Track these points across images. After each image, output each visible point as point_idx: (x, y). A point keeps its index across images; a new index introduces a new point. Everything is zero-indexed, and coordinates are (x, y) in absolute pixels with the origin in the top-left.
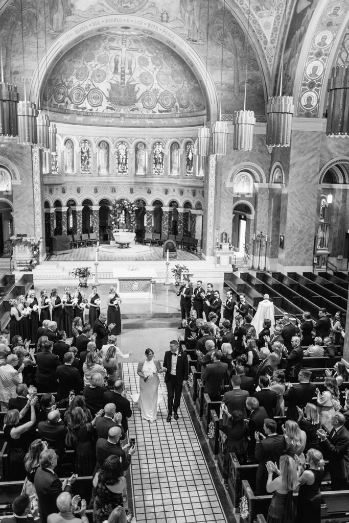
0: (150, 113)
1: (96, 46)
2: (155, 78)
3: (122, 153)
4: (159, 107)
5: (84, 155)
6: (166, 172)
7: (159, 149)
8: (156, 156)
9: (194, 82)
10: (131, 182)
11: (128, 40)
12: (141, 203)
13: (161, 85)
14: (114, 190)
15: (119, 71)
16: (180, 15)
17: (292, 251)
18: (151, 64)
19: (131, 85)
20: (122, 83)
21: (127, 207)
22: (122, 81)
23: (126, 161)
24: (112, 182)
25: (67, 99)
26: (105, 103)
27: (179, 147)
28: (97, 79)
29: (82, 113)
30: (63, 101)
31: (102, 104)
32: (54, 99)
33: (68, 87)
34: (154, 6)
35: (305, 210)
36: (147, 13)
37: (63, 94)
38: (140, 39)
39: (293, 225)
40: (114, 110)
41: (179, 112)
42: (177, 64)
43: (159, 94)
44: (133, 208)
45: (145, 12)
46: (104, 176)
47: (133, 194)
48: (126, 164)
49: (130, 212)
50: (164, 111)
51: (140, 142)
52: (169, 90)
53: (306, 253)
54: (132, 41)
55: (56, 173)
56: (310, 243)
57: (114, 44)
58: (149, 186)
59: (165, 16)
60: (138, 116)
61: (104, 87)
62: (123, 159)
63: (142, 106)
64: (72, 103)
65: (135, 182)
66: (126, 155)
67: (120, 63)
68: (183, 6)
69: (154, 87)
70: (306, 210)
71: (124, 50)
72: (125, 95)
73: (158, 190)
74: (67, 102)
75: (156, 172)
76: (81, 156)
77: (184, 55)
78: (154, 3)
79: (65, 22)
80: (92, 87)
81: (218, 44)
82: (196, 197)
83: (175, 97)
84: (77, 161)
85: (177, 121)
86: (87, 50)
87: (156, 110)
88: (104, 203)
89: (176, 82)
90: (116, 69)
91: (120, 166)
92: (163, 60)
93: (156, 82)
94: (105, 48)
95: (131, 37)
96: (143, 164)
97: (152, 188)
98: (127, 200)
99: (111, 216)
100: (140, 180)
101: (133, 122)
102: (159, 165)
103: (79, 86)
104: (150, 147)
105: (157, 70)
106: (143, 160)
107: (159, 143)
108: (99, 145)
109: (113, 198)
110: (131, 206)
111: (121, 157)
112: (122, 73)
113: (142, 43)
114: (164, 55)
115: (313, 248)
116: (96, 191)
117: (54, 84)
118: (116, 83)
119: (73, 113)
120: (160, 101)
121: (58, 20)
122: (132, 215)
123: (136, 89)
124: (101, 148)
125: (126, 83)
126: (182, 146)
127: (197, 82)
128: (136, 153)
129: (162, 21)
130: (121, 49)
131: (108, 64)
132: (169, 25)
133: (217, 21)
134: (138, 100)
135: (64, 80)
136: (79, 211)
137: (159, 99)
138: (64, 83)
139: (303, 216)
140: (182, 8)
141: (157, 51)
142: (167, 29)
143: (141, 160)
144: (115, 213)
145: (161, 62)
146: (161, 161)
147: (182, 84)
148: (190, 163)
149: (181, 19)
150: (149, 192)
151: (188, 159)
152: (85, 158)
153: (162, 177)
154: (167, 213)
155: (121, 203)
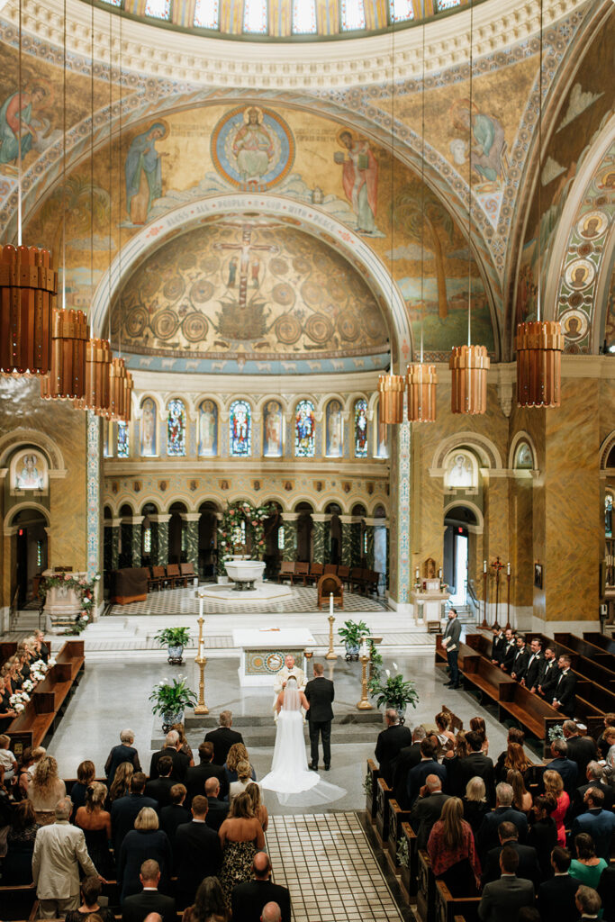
0: (290, 350)
1: (200, 245)
2: (298, 293)
3: (241, 419)
4: (305, 340)
5: (174, 425)
6: (319, 451)
7: (306, 410)
8: (300, 424)
9: (368, 299)
10: (255, 471)
11: (253, 234)
12: (274, 507)
13: (308, 303)
14: (225, 485)
15: (237, 282)
16: (343, 192)
17: (559, 592)
18: (291, 269)
19: (256, 305)
20: (241, 302)
21: (249, 515)
22: (242, 299)
23: (247, 433)
24: (223, 471)
25: (147, 331)
26: (212, 336)
27: (341, 408)
28: (199, 296)
29: (173, 353)
30: (140, 334)
31: (208, 337)
32: (125, 331)
33: (151, 311)
34: (299, 180)
35: (578, 518)
36: (289, 191)
37: (140, 323)
38: (273, 232)
39: (559, 543)
40: (228, 347)
41: (340, 348)
42: (337, 270)
43: (305, 320)
44: (260, 516)
45: (284, 190)
46: (207, 459)
47: (260, 492)
48: (247, 438)
49: (254, 523)
50: (313, 347)
51: (272, 401)
52: (323, 312)
53: (585, 596)
54: (260, 235)
55: (125, 456)
56: (592, 578)
57: (230, 241)
58: (287, 478)
59: (318, 194)
60: (268, 357)
61: (211, 309)
62: (241, 429)
63: (276, 340)
64: (156, 336)
65: (263, 471)
66: (247, 422)
67: (238, 270)
68: (348, 178)
69: (296, 308)
70: (580, 516)
71: (246, 248)
72: (246, 321)
73: (304, 484)
74: (147, 336)
75: (300, 452)
76: (169, 427)
77: (350, 254)
78: (299, 175)
80: (190, 310)
81: (408, 237)
82: (374, 495)
83: (333, 322)
85: (336, 364)
86: (184, 250)
87: (299, 345)
88: (208, 508)
89: (336, 298)
90: (232, 279)
91: (237, 441)
92: (312, 264)
93: (299, 298)
94: (215, 247)
95: (259, 228)
96: (277, 438)
97: (293, 481)
98: (248, 502)
99: (221, 531)
100: (272, 466)
101: (260, 366)
102: (306, 439)
103: (168, 308)
104: (289, 408)
105: (303, 280)
106: (278, 431)
107: (306, 401)
108: (200, 406)
109: (223, 498)
110: (256, 513)
111: (238, 427)
112: (243, 286)
113: (276, 237)
114: (314, 255)
115: (598, 587)
116: (194, 486)
117: (127, 306)
118: (231, 302)
119: (157, 353)
120: (307, 331)
121: (139, 205)
122: (257, 530)
123: (266, 311)
124: (203, 412)
125: (248, 300)
126: (347, 406)
127: (372, 298)
128: (265, 419)
129: (313, 202)
130: (241, 248)
131: (219, 272)
132: (325, 208)
133: (406, 200)
134: (269, 329)
135: (145, 300)
136: (162, 523)
137: (305, 326)
138: (143, 305)
139: (576, 528)
140: (347, 182)
141: (303, 249)
142: (321, 215)
143: (274, 431)
144: (226, 526)
145: (310, 268)
146: (309, 432)
147: (345, 302)
148: (361, 436)
149: (345, 198)
150: (288, 487)
151: (358, 428)
152: (176, 429)
153: (312, 460)
154: (321, 525)
155: (238, 509)
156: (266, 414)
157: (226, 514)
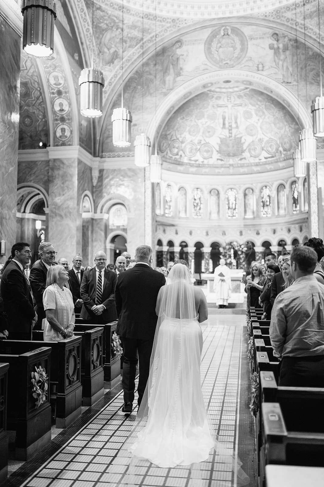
0: (257, 160)
1: (205, 105)
2: (259, 129)
3: (232, 199)
4: (265, 154)
5: (197, 202)
6: (273, 213)
7: (266, 192)
8: (263, 200)
9: (295, 125)
10: (240, 225)
11: (232, 97)
13: (265, 134)
14: (224, 233)
15: (227, 126)
16: (274, 63)
18: (254, 116)
19: (238, 138)
20: (230, 137)
21: (236, 248)
22: (230, 135)
23: (235, 206)
24: (223, 226)
25: (181, 153)
26: (216, 156)
27: (285, 187)
28: (207, 134)
29: (195, 165)
30: (177, 154)
31: (213, 156)
32: (169, 152)
33: (182, 142)
34: (251, 60)
36: (245, 66)
37: (177, 148)
38: (242, 95)
40: (224, 161)
41: (283, 156)
42: (278, 112)
43: (264, 143)
44: (242, 249)
45: (243, 66)
46: (214, 220)
47: (243, 237)
48: (235, 208)
49: (240, 253)
50: (269, 157)
51: (249, 188)
52: (273, 137)
54: (236, 97)
55: (170, 216)
57: (221, 102)
58: (257, 228)
59: (260, 66)
60: (245, 165)
61: (214, 142)
63: (249, 155)
64: (186, 156)
65: (245, 225)
66: (235, 200)
67: (227, 119)
68: (277, 56)
69: (259, 137)
71: (230, 106)
72: (233, 147)
73: (266, 231)
74: (181, 156)
76: (194, 203)
77: (281, 97)
78: (251, 58)
79: (176, 82)
80: (203, 142)
81: (311, 83)
82: (303, 232)
83: (278, 142)
84: (190, 206)
85: (281, 165)
86: (197, 108)
87: (262, 157)
88: (215, 246)
89: (278, 129)
90: (224, 124)
91: (230, 210)
92: (265, 110)
93: (260, 132)
94: (213, 107)
95: (235, 93)
96: (252, 208)
97: (260, 230)
98: (237, 242)
100: (249, 222)
101: (242, 170)
102: (267, 207)
103: (191, 141)
104: (257, 191)
105: (261, 121)
106: (252, 204)
107: (266, 187)
108: (210, 192)
109: (223, 241)
110: (241, 247)
111: (231, 203)
112: (230, 128)
113: (244, 97)
114: (265, 105)
116: (207, 234)
117: (169, 138)
118: (224, 137)
119: (187, 164)
120: (265, 149)
121: (169, 81)
123: (243, 141)
124: (212, 195)
125: (233, 135)
126: (287, 186)
127: (297, 124)
128: (245, 198)
129: (258, 70)
130: (227, 106)
131: (217, 121)
132: (264, 73)
133: (309, 65)
134: (245, 150)
135: (178, 136)
136: (191, 252)
137: (264, 147)
138: (178, 139)
140: (276, 58)
141: (259, 103)
142: (263, 77)
143: (250, 204)
144: (225, 255)
145: (263, 113)
146: (268, 203)
147: (284, 129)
148: (295, 201)
149: (276, 67)
150: (258, 233)
151: (294, 198)
152: (197, 204)
153: (270, 218)
154: (276, 253)
155: (231, 245)
156: (245, 195)
157: (224, 248)
